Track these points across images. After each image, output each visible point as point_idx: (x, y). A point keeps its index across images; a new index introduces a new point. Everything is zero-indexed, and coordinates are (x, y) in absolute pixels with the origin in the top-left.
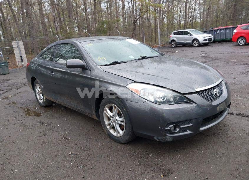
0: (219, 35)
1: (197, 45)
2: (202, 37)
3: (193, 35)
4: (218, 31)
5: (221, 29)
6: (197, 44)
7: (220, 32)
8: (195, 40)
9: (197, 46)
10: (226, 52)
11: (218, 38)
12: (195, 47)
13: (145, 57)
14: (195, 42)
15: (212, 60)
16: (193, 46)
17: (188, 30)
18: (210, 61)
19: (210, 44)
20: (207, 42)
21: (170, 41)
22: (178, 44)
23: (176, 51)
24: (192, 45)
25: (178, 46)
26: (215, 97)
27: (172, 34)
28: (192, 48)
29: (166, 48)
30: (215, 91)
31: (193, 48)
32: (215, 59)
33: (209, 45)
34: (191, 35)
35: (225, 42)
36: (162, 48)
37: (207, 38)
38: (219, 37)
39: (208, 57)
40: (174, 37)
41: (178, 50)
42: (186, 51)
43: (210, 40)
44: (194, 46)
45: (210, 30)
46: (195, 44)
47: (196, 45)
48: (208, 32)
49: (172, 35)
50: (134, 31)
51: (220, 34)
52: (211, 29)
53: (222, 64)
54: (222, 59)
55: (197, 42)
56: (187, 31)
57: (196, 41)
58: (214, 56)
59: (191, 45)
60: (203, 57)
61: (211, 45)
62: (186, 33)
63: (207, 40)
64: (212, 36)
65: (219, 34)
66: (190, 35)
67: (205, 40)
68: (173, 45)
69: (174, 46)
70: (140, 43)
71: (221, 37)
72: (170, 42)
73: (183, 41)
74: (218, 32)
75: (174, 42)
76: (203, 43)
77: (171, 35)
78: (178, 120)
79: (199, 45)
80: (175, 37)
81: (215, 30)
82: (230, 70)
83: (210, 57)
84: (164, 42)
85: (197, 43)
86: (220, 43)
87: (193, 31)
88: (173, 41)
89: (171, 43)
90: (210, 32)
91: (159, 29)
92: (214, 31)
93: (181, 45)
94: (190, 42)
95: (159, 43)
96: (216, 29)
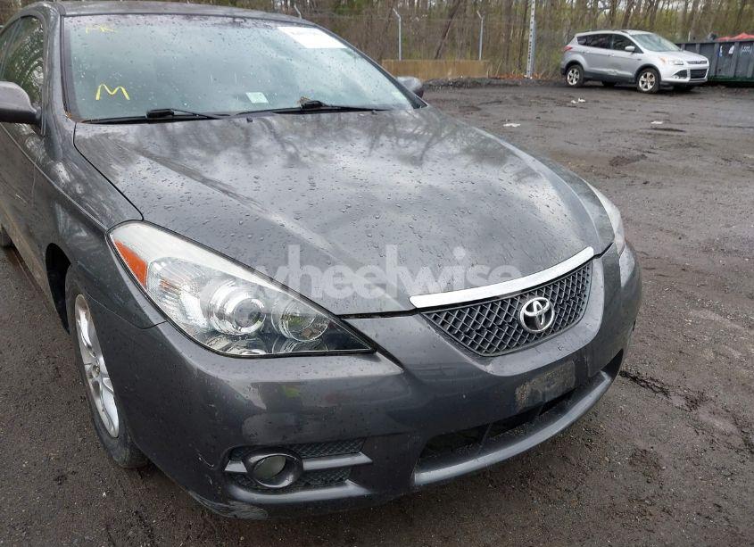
0: (734, 62)
1: (650, 87)
2: (672, 62)
3: (642, 52)
4: (732, 48)
5: (742, 43)
6: (652, 83)
7: (739, 53)
8: (648, 68)
9: (650, 92)
10: (740, 124)
11: (728, 73)
12: (642, 95)
13: (320, 104)
14: (645, 77)
15: (676, 147)
16: (636, 90)
17: (629, 34)
18: (667, 148)
19: (695, 89)
20: (687, 80)
21: (564, 64)
22: (588, 76)
23: (574, 102)
24: (634, 86)
25: (590, 83)
26: (525, 332)
27: (575, 40)
28: (630, 95)
29: (548, 86)
30: (530, 308)
31: (635, 96)
32: (690, 145)
33: (694, 93)
34: (637, 50)
35: (747, 87)
36: (536, 86)
37: (687, 67)
38: (733, 68)
39: (670, 133)
40: (578, 52)
41: (580, 99)
42: (605, 105)
43: (697, 74)
44: (641, 92)
45: (705, 42)
46: (646, 83)
47: (646, 87)
48: (698, 46)
49: (575, 45)
50: (451, 17)
51: (738, 57)
52: (709, 38)
53: (705, 164)
54: (713, 145)
55: (651, 76)
56: (625, 38)
57: (649, 74)
58: (690, 131)
59: (631, 86)
60: (649, 131)
61: (699, 93)
62: (621, 43)
63: (689, 73)
64: (708, 64)
65: (735, 57)
66: (634, 52)
67: (682, 74)
68: (573, 77)
69: (575, 82)
70: (342, 46)
71: (739, 71)
72: (562, 69)
73: (605, 70)
74: (731, 51)
75: (575, 71)
76: (671, 84)
77: (569, 45)
78: (284, 437)
79: (656, 89)
80: (583, 53)
81: (721, 44)
82: (727, 189)
83: (676, 133)
84: (548, 65)
85: (653, 79)
86: (730, 90)
87: (647, 38)
88: (574, 64)
89: (565, 72)
90: (702, 48)
91: (532, 20)
92: (716, 46)
93: (601, 84)
94: (629, 74)
95: (529, 68)
96: (727, 39)
